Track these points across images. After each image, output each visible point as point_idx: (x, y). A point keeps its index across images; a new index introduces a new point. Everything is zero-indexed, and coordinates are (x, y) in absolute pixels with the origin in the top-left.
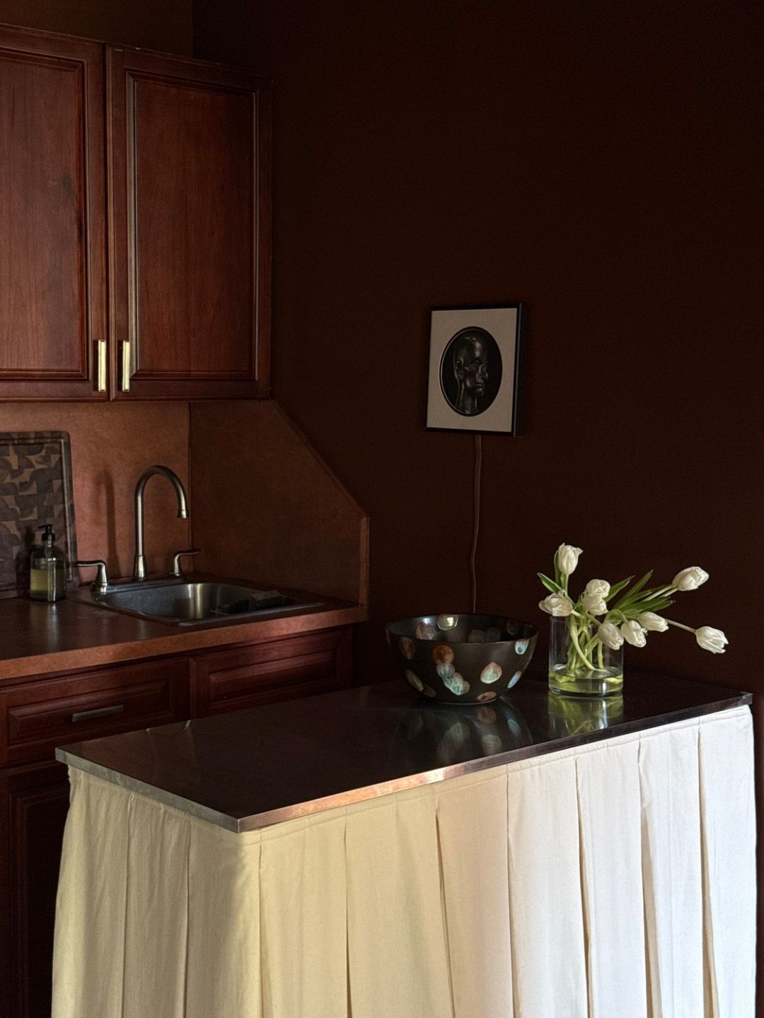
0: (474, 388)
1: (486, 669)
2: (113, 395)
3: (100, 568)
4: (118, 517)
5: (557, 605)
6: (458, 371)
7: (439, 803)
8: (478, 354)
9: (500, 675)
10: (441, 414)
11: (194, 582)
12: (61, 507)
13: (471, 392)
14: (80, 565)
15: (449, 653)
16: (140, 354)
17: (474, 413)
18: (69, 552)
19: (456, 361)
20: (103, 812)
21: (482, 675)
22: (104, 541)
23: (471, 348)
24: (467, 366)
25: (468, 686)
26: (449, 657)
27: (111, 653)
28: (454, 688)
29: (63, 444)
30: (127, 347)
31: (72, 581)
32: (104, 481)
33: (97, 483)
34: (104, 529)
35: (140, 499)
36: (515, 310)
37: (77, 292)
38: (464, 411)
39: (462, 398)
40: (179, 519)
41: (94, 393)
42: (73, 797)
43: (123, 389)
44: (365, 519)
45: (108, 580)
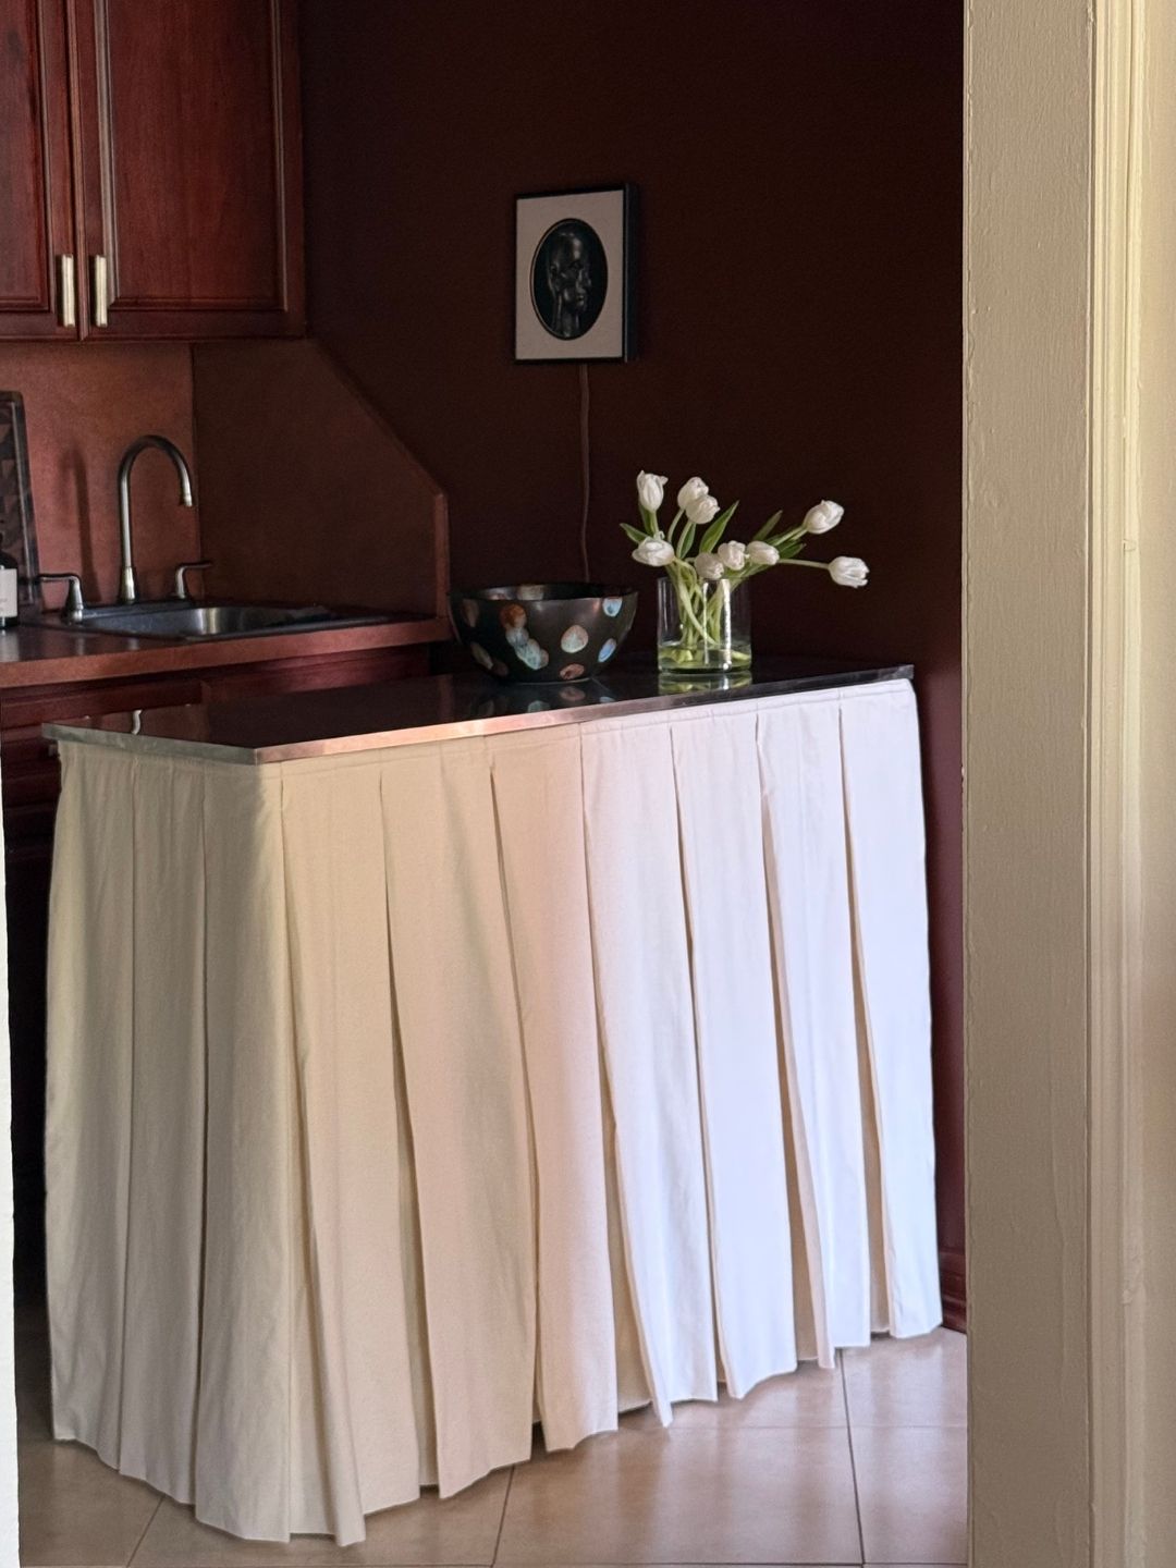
0: (575, 300)
1: (567, 632)
2: (84, 333)
3: (71, 583)
4: (94, 516)
5: (656, 551)
6: (553, 280)
7: (494, 758)
8: (577, 255)
9: (586, 641)
10: (534, 341)
11: (206, 604)
12: (14, 498)
13: (570, 307)
14: (45, 579)
15: (521, 615)
16: (121, 273)
17: (577, 333)
18: (28, 562)
19: (551, 265)
20: (101, 789)
21: (562, 641)
22: (74, 549)
23: (569, 248)
24: (564, 272)
25: (546, 656)
26: (520, 620)
27: (96, 666)
28: (529, 660)
29: (13, 408)
30: (101, 265)
31: (33, 605)
32: (73, 465)
33: (63, 467)
34: (74, 535)
35: (125, 485)
36: (620, 193)
37: (31, 189)
38: (562, 333)
39: (559, 317)
40: (182, 508)
41: (58, 330)
42: (65, 776)
43: (99, 324)
44: (441, 496)
45: (84, 600)
